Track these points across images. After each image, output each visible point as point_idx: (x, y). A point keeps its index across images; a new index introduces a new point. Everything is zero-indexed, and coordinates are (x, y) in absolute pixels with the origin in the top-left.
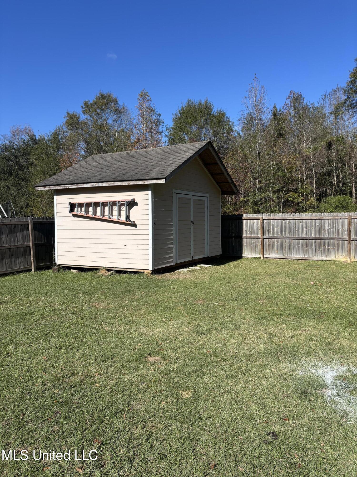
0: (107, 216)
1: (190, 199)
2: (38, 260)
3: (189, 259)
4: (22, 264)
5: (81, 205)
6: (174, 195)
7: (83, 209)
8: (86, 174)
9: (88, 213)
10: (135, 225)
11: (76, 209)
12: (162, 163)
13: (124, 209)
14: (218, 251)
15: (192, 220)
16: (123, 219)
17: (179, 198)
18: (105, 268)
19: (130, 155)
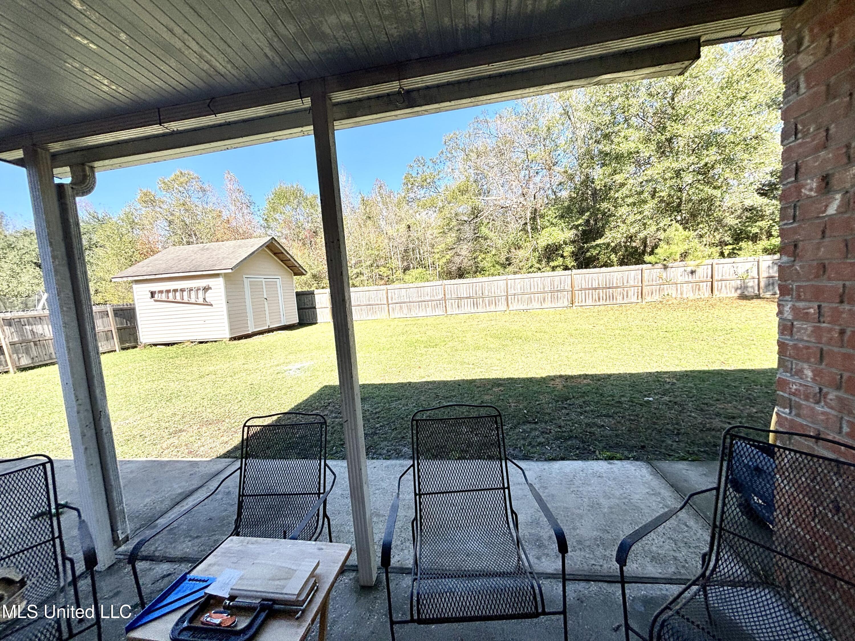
0: (186, 299)
1: (262, 281)
2: (122, 341)
3: (267, 328)
4: (105, 346)
5: (161, 292)
6: (245, 280)
7: (164, 295)
8: (164, 266)
9: (168, 298)
10: (211, 305)
11: (156, 296)
12: (231, 256)
13: (201, 293)
14: (296, 320)
15: (265, 297)
16: (201, 301)
17: (250, 281)
18: (188, 341)
19: (206, 247)
